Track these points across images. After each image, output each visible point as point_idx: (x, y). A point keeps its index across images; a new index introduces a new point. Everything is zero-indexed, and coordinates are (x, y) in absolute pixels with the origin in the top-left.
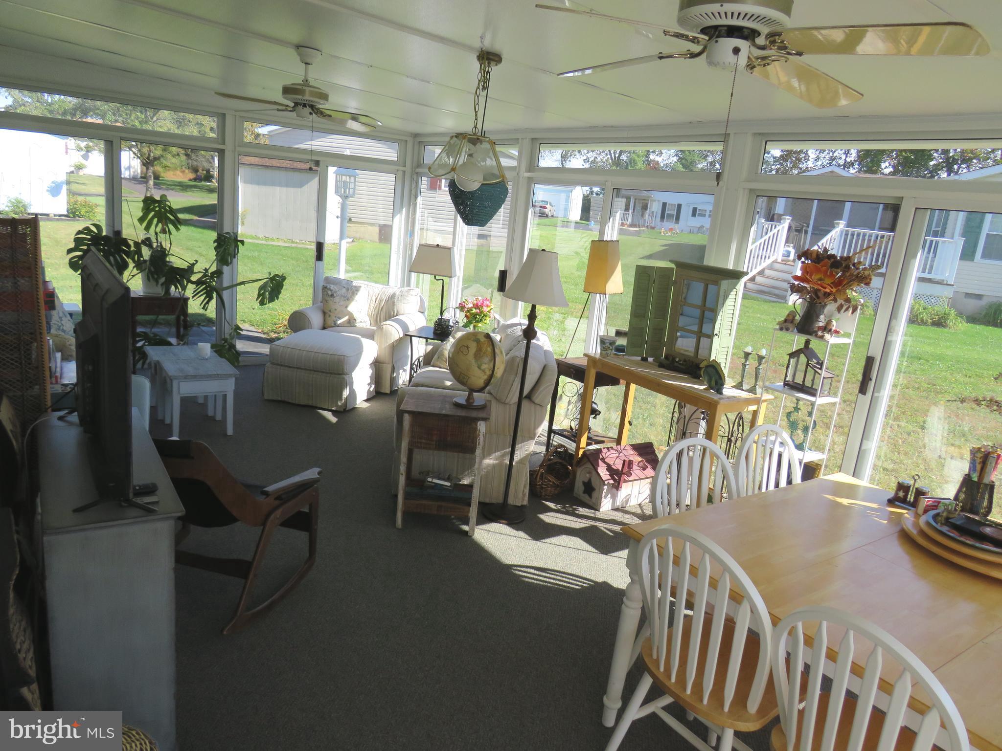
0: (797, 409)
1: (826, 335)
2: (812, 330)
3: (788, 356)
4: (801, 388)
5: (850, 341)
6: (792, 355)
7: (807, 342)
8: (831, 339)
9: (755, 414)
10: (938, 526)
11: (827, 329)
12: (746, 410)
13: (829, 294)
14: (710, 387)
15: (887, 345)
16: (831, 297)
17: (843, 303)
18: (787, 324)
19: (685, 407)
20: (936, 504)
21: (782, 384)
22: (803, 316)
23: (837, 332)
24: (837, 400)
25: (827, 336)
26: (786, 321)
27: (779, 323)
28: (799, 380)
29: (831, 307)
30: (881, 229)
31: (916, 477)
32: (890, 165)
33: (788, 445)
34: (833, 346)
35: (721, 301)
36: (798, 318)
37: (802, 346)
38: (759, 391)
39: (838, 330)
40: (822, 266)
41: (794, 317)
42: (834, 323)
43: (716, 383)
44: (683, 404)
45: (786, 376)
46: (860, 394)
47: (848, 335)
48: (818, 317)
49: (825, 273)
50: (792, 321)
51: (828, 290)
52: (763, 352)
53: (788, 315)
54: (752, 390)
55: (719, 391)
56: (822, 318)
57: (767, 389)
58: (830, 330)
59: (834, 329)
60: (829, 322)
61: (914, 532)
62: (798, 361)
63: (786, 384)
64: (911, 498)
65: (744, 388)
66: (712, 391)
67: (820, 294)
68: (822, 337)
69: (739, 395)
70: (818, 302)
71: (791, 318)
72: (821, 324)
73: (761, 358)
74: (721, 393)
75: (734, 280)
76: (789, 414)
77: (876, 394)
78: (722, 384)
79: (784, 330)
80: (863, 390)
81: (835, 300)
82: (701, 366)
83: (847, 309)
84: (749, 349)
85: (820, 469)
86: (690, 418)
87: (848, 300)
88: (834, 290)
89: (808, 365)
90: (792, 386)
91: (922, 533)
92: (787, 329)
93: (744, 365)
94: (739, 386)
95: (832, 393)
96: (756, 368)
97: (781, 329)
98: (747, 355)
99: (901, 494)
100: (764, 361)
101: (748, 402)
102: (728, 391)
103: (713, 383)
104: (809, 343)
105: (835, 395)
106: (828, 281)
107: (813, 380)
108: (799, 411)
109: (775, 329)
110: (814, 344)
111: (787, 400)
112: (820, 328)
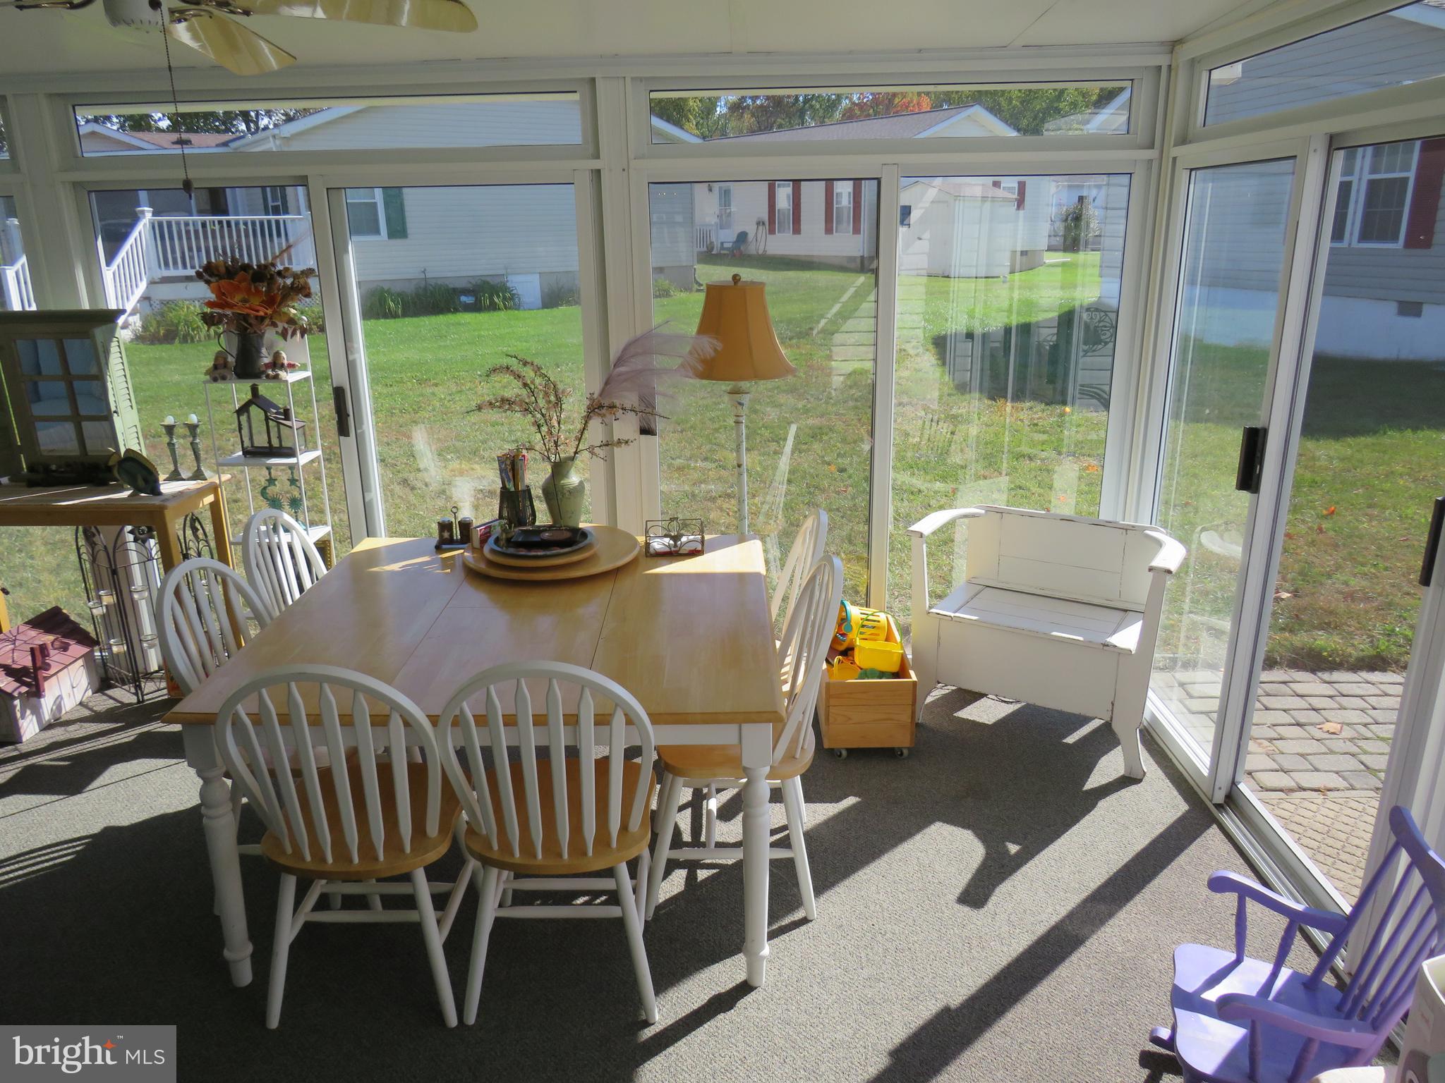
0: (271, 481)
1: (280, 372)
2: (257, 371)
3: (235, 415)
4: (271, 452)
5: (309, 374)
6: (239, 412)
7: (254, 390)
8: (291, 377)
9: (215, 507)
10: (504, 550)
11: (276, 364)
12: (201, 505)
13: (262, 319)
14: (138, 490)
15: (351, 367)
16: (267, 321)
17: (286, 326)
18: (218, 372)
19: (99, 532)
20: (488, 530)
21: (241, 453)
22: (237, 355)
23: (292, 366)
24: (318, 453)
25: (282, 374)
26: (215, 367)
27: (206, 373)
28: (261, 441)
29: (270, 335)
30: (201, 212)
31: (454, 510)
32: (164, 115)
33: (294, 529)
34: (293, 384)
35: (103, 361)
36: (231, 360)
37: (249, 396)
38: (207, 473)
39: (292, 363)
40: (240, 282)
41: (225, 359)
42: (284, 355)
43: (146, 481)
44: (93, 530)
45: (242, 442)
46: (342, 438)
47: (304, 368)
48: (259, 352)
49: (248, 291)
50: (225, 365)
51: (261, 313)
52: (194, 419)
53: (216, 359)
54: (198, 475)
55: (155, 491)
56: (264, 351)
57: (219, 467)
58: (282, 365)
59: (286, 362)
60: (277, 356)
61: (482, 566)
62: (249, 417)
63: (246, 453)
64: (457, 534)
65: (184, 477)
66: (143, 495)
67: (253, 321)
68: (276, 377)
69: (186, 487)
70: (252, 331)
71: (221, 361)
72: (266, 360)
73: (193, 428)
74: (160, 494)
75: (109, 326)
76: (263, 492)
77: (359, 431)
78: (156, 481)
79: (219, 381)
80: (343, 430)
81: (274, 325)
82: (111, 463)
83: (294, 334)
84: (170, 420)
85: (330, 546)
86: (115, 547)
87: (292, 321)
88: (269, 312)
89: (267, 419)
90: (253, 453)
91: (491, 563)
92: (224, 378)
93: (171, 445)
94: (175, 476)
95: (309, 446)
96: (192, 444)
97: (215, 380)
98: (170, 429)
99: (446, 535)
100: (198, 431)
101: (201, 493)
102: (167, 488)
103: (141, 483)
104: (257, 389)
105: (315, 448)
106: (255, 302)
107: (279, 437)
108: (276, 483)
109: (205, 382)
110: (265, 388)
111: (254, 473)
112: (267, 366)
